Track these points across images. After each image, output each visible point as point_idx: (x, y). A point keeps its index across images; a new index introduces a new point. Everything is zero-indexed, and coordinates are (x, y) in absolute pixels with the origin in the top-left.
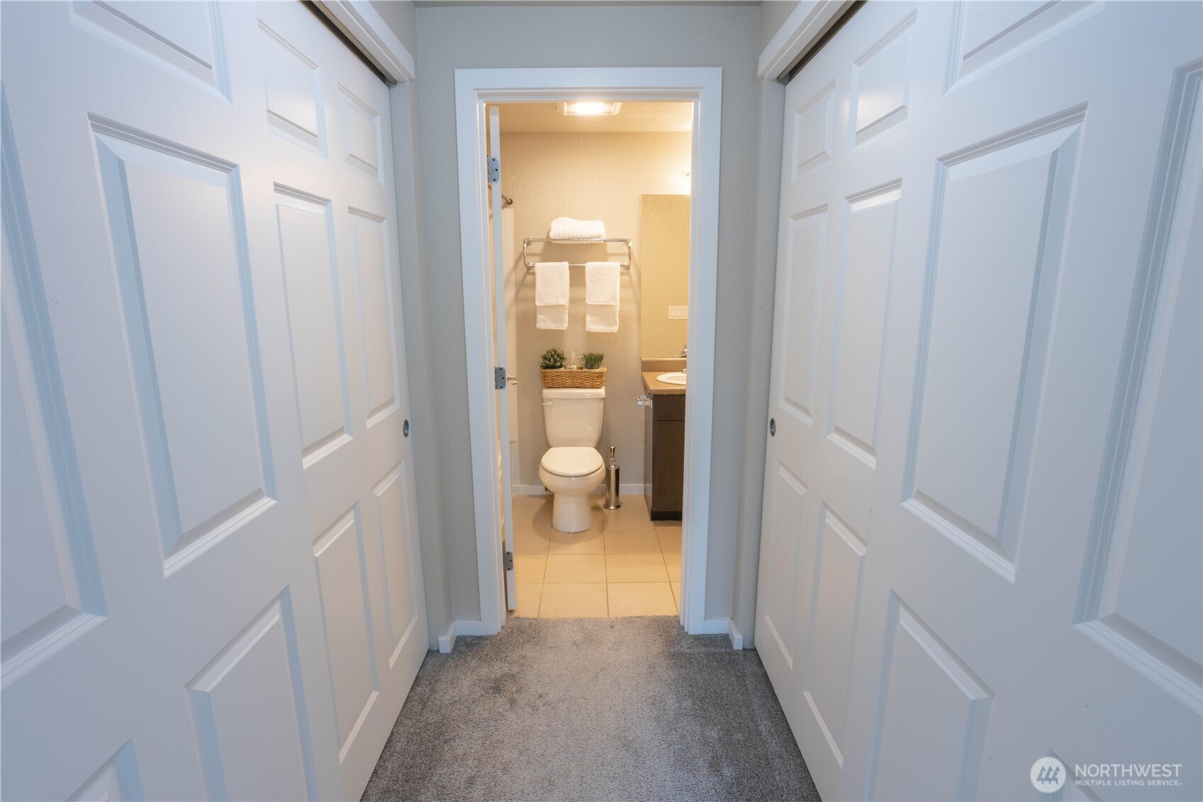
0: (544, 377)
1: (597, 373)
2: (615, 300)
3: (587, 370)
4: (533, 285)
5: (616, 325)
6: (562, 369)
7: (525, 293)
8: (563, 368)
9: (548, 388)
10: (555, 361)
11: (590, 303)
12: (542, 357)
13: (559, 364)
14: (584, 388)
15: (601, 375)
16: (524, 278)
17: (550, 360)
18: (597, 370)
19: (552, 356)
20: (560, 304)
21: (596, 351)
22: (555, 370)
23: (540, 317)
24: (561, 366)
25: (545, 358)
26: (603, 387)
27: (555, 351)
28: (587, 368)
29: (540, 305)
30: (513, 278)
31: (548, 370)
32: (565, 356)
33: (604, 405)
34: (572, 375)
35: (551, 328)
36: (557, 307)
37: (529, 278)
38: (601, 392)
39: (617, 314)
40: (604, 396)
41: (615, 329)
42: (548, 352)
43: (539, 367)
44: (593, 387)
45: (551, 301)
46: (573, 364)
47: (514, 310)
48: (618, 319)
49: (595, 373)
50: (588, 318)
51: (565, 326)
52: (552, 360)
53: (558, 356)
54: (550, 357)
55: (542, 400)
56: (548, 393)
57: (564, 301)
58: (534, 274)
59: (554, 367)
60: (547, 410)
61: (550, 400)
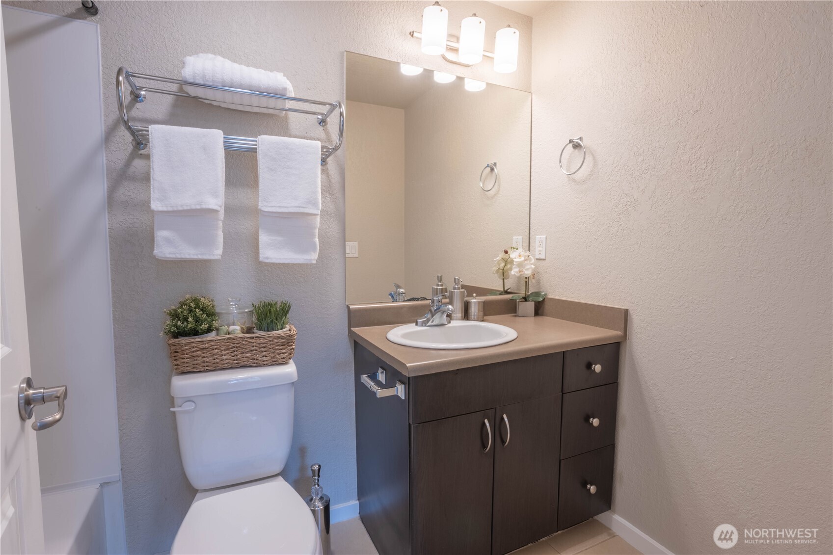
0: (175, 354)
1: (282, 338)
2: (315, 204)
3: (262, 333)
4: (146, 178)
5: (314, 250)
6: (212, 336)
7: (126, 191)
8: (214, 333)
9: (183, 373)
10: (197, 320)
11: (266, 209)
12: (170, 314)
13: (205, 326)
14: (259, 366)
15: (289, 340)
16: (128, 163)
17: (186, 319)
18: (281, 332)
19: (191, 311)
20: (204, 206)
21: (277, 295)
22: (198, 339)
23: (161, 234)
24: (209, 330)
25: (175, 315)
26: (291, 361)
27: (196, 301)
28: (261, 329)
29: (160, 209)
30: (102, 160)
31: (183, 340)
32: (218, 310)
33: (295, 391)
34: (233, 345)
35: (187, 256)
36: (202, 214)
37: (138, 164)
38: (290, 369)
39: (317, 232)
40: (295, 377)
41: (313, 257)
42: (182, 304)
43: (161, 334)
44: (275, 363)
45: (186, 201)
46: (234, 325)
47: (105, 223)
48: (317, 240)
49: (278, 338)
50: (264, 238)
51: (217, 253)
52: (190, 319)
53: (203, 310)
54: (185, 313)
55: (172, 402)
56: (182, 384)
57: (215, 201)
58: (148, 157)
59: (195, 333)
60: (183, 423)
61: (189, 400)
